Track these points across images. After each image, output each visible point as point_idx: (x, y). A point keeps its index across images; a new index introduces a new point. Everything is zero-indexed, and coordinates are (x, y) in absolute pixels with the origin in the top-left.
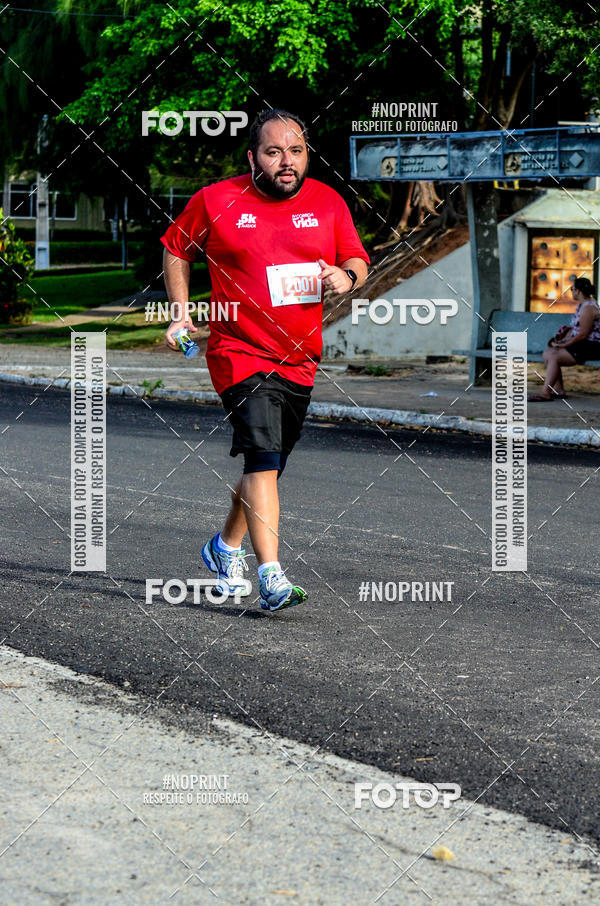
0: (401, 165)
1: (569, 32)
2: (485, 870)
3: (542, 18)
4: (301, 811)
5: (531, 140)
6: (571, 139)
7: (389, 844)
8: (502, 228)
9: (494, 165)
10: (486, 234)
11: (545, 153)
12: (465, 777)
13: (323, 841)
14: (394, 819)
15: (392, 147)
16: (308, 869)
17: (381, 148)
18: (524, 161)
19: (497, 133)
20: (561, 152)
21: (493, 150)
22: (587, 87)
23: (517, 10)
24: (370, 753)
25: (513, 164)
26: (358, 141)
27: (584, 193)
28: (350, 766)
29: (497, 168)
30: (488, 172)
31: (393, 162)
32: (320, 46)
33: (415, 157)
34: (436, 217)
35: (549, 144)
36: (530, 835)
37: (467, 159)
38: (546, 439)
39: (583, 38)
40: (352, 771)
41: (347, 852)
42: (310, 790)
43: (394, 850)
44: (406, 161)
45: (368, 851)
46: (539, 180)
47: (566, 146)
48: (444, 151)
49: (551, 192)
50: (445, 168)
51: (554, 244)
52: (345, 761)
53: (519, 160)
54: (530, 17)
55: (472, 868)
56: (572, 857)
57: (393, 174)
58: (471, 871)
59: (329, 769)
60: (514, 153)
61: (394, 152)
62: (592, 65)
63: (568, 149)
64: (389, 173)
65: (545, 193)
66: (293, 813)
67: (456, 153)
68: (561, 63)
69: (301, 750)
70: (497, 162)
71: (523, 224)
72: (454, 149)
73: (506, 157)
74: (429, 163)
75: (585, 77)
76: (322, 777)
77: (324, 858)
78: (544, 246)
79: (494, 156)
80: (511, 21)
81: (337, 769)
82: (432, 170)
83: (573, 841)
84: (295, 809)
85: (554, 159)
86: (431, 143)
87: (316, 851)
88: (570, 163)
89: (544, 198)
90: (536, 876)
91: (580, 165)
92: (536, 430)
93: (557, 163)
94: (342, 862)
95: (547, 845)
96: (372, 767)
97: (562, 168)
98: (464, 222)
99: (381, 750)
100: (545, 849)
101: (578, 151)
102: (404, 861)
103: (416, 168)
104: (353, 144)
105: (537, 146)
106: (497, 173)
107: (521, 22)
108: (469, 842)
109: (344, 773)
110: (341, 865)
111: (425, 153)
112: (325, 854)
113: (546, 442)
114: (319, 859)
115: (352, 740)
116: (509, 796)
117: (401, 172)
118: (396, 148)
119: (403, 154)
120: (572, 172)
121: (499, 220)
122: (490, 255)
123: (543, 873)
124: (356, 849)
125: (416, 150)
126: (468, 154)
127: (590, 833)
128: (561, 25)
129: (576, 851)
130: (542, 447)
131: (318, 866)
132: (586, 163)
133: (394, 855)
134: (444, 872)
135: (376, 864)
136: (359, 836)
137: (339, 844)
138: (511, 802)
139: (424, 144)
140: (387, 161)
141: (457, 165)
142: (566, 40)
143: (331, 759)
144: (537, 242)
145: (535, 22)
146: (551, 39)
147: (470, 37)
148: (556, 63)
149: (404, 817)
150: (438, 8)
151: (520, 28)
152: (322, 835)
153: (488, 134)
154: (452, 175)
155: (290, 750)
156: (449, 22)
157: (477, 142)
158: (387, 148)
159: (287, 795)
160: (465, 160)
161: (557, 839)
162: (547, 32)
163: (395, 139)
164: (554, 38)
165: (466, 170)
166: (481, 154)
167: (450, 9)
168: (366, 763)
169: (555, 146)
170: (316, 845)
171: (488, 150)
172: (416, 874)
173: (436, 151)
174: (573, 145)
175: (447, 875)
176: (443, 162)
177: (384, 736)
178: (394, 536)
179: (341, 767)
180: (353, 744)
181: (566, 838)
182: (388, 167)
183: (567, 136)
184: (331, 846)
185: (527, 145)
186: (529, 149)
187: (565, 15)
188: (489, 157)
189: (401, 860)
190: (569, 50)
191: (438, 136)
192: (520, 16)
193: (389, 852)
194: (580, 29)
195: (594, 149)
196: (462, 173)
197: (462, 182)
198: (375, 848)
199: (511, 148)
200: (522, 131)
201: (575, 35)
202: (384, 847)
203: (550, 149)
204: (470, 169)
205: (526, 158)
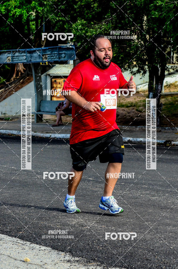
0: (12, 59)
1: (60, 18)
2: (40, 264)
3: (52, 15)
5: (50, 50)
7: (11, 258)
8: (43, 76)
9: (39, 58)
10: (38, 78)
11: (54, 54)
14: (13, 250)
15: (10, 54)
17: (7, 54)
18: (48, 57)
19: (40, 49)
20: (59, 53)
23: (45, 12)
24: (5, 231)
25: (45, 58)
27: (67, 65)
30: (38, 60)
33: (17, 56)
34: (23, 74)
35: (55, 51)
36: (52, 253)
37: (32, 56)
38: (57, 137)
39: (64, 20)
43: (12, 259)
44: (14, 58)
45: (5, 260)
46: (53, 62)
47: (60, 51)
48: (25, 54)
49: (57, 65)
50: (25, 59)
51: (58, 80)
53: (47, 56)
54: (48, 14)
55: (35, 263)
56: (65, 259)
57: (10, 62)
58: (35, 265)
60: (45, 54)
61: (10, 55)
62: (67, 28)
63: (61, 52)
64: (9, 61)
65: (55, 66)
67: (28, 55)
68: (58, 27)
71: (49, 75)
72: (28, 53)
73: (43, 55)
74: (21, 58)
78: (55, 81)
79: (39, 55)
80: (43, 16)
82: (22, 60)
83: (65, 254)
86: (21, 52)
88: (61, 57)
89: (55, 67)
90: (54, 265)
91: (65, 57)
92: (54, 135)
93: (58, 57)
95: (57, 256)
96: (6, 235)
97: (59, 58)
98: (32, 75)
99: (9, 230)
101: (64, 53)
102: (16, 262)
103: (17, 59)
105: (52, 52)
106: (41, 60)
107: (46, 16)
108: (35, 256)
111: (19, 55)
113: (57, 138)
116: (46, 242)
117: (13, 61)
118: (11, 54)
119: (13, 55)
120: (62, 59)
121: (42, 74)
122: (39, 84)
123: (56, 264)
124: (2, 260)
125: (17, 54)
126: (32, 55)
127: (70, 252)
128: (57, 16)
129: (66, 257)
130: (56, 140)
132: (66, 57)
133: (13, 261)
134: (27, 265)
135: (7, 264)
136: (2, 256)
138: (47, 244)
139: (19, 52)
140: (8, 58)
141: (29, 58)
142: (59, 21)
144: (53, 80)
145: (50, 16)
146: (54, 20)
147: (32, 21)
148: (56, 27)
149: (16, 250)
150: (22, 14)
153: (38, 49)
154: (28, 61)
156: (25, 18)
157: (35, 51)
158: (8, 54)
160: (31, 57)
161: (60, 254)
162: (53, 19)
163: (11, 51)
164: (56, 20)
165: (31, 60)
166: (35, 55)
167: (25, 14)
168: (4, 234)
169: (57, 52)
171: (38, 53)
172: (19, 266)
173: (23, 54)
174: (62, 51)
175: (28, 266)
176: (25, 57)
177: (9, 226)
178: (12, 168)
181: (63, 253)
182: (9, 59)
183: (61, 49)
185: (49, 52)
186: (49, 53)
187: (58, 13)
188: (38, 56)
189: (15, 262)
190: (60, 24)
191: (23, 50)
192: (46, 14)
193: (11, 260)
194: (63, 17)
195: (69, 52)
196: (31, 61)
197: (31, 63)
198: (7, 259)
199: (44, 53)
200: (47, 48)
201: (62, 19)
202: (10, 258)
203: (56, 53)
204: (33, 59)
205: (49, 55)
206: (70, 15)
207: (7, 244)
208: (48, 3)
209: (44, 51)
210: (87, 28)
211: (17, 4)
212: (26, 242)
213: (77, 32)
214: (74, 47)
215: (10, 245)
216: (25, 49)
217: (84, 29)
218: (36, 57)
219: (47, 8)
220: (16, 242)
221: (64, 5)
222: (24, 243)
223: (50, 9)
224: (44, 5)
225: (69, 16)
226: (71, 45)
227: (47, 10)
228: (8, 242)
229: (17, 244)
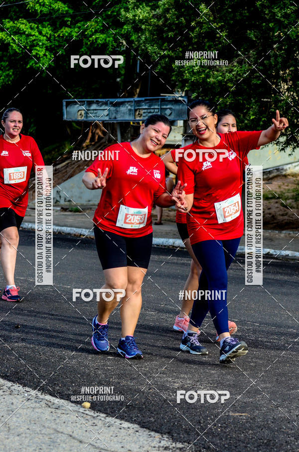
0: (87, 113)
1: (166, 53)
2: (119, 451)
3: (153, 46)
4: (33, 422)
5: (148, 103)
6: (166, 103)
7: (74, 438)
9: (130, 114)
11: (154, 109)
12: (110, 406)
13: (43, 437)
14: (77, 426)
15: (83, 105)
16: (36, 450)
17: (78, 105)
18: (144, 113)
19: (132, 99)
20: (161, 108)
21: (129, 107)
22: (174, 78)
23: (141, 42)
24: (66, 394)
25: (139, 114)
26: (66, 102)
28: (56, 401)
29: (131, 115)
30: (127, 118)
31: (83, 112)
32: (51, 56)
33: (93, 110)
34: (102, 138)
35: (156, 105)
36: (141, 434)
37: (117, 111)
39: (172, 56)
40: (58, 403)
41: (54, 442)
42: (38, 412)
43: (76, 441)
44: (90, 112)
45: (64, 442)
47: (164, 105)
48: (106, 108)
50: (107, 115)
52: (54, 398)
53: (142, 112)
54: (147, 45)
55: (113, 449)
56: (160, 445)
57: (83, 118)
59: (46, 402)
60: (139, 109)
61: (83, 107)
62: (176, 68)
63: (165, 107)
64: (81, 117)
66: (29, 423)
67: (112, 108)
68: (162, 67)
69: (33, 393)
70: (131, 113)
72: (111, 106)
73: (136, 110)
75: (173, 74)
76: (43, 406)
77: (43, 445)
79: (130, 110)
80: (139, 47)
81: (50, 402)
82: (101, 116)
83: (161, 437)
84: (30, 421)
85: (158, 112)
86: (101, 103)
87: (39, 442)
88: (166, 114)
91: (170, 115)
94: (52, 447)
95: (149, 439)
96: (67, 401)
99: (71, 393)
100: (147, 441)
101: (169, 108)
102: (81, 447)
103: (93, 115)
104: (64, 104)
105: (150, 106)
106: (131, 118)
107: (143, 47)
108: (112, 438)
109: (54, 404)
110: (51, 449)
111: (98, 108)
112: (44, 443)
114: (41, 446)
115: (58, 388)
116: (131, 415)
117: (87, 117)
118: (85, 105)
119: (88, 108)
124: (58, 441)
125: (94, 107)
126: (118, 109)
127: (169, 433)
128: (162, 49)
129: (162, 442)
131: (40, 449)
132: (173, 114)
133: (77, 443)
135: (68, 448)
136: (60, 435)
137: (51, 438)
138: (132, 418)
139: (98, 104)
140: (80, 112)
141: (112, 114)
142: (164, 57)
143: (48, 397)
145: (150, 48)
146: (157, 56)
148: (159, 67)
149: (82, 425)
150: (106, 43)
151: (143, 50)
152: (43, 434)
153: (127, 100)
154: (110, 119)
155: (29, 393)
157: (122, 103)
158: (80, 105)
159: (27, 414)
160: (117, 112)
161: (154, 436)
162: (155, 52)
163: (84, 101)
164: (159, 55)
165: (117, 116)
166: (123, 109)
167: (112, 42)
168: (64, 399)
169: (159, 106)
170: (39, 439)
171: (127, 107)
173: (102, 108)
174: (167, 105)
176: (106, 113)
177: (73, 386)
179: (52, 401)
180: (59, 390)
181: (157, 435)
182: (80, 115)
183: (164, 101)
184: (47, 439)
185: (146, 105)
186: (146, 107)
187: (163, 45)
188: (128, 111)
189: (79, 446)
190: (165, 61)
191: (104, 100)
192: (143, 44)
193: (74, 442)
194: (171, 51)
195: (177, 107)
196: (115, 118)
197: (115, 122)
198: (67, 440)
199: (138, 106)
200: (143, 99)
201: (168, 54)
202: (72, 440)
203: (156, 107)
204: (119, 116)
205: (145, 111)
206: (182, 48)
207: (68, 415)
208: (147, 27)
209: (138, 103)
210: (208, 70)
211: (98, 27)
212: (98, 414)
213: (192, 76)
214: (186, 100)
215: (73, 417)
216: (107, 100)
217: (204, 71)
218: (124, 113)
219: (145, 35)
220: (83, 413)
221: (174, 32)
222: (95, 415)
223: (150, 37)
224: (141, 29)
225: (181, 50)
226: (181, 97)
227: (146, 39)
228: (69, 412)
229: (85, 415)
